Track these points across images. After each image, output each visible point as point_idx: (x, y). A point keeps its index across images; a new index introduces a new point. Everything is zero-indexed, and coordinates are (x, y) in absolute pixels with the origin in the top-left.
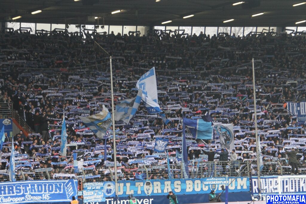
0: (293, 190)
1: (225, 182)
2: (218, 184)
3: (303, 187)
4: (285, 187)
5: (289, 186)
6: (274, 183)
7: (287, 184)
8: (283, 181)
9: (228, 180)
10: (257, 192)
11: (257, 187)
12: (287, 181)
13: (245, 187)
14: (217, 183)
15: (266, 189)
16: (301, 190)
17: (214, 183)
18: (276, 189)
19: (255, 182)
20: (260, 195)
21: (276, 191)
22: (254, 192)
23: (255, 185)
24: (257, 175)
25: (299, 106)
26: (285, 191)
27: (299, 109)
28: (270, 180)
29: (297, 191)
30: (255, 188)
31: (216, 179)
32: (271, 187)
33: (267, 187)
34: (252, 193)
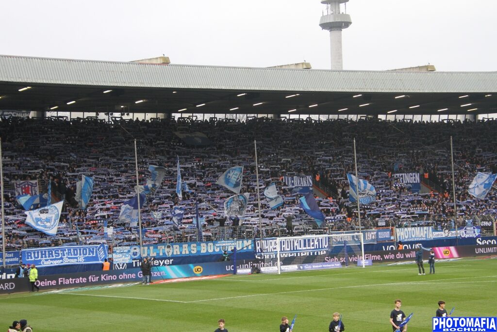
0: (289, 249)
1: (233, 244)
2: (228, 246)
3: (296, 246)
4: (283, 246)
5: (285, 246)
6: (273, 243)
7: (284, 245)
8: (281, 242)
9: (236, 242)
10: (260, 251)
11: (259, 247)
12: (284, 242)
13: (250, 248)
14: (227, 244)
15: (267, 249)
16: (295, 249)
17: (225, 245)
18: (275, 248)
19: (258, 243)
20: (262, 254)
21: (275, 250)
22: (257, 251)
23: (258, 246)
24: (260, 237)
25: (292, 179)
26: (282, 250)
27: (293, 181)
28: (270, 241)
29: (292, 249)
30: (258, 248)
31: (226, 242)
32: (271, 247)
33: (268, 247)
34: (256, 253)
